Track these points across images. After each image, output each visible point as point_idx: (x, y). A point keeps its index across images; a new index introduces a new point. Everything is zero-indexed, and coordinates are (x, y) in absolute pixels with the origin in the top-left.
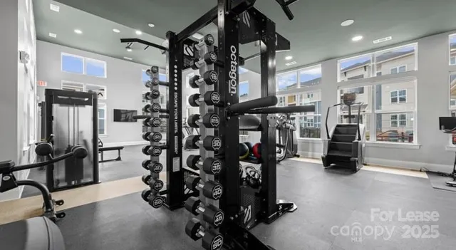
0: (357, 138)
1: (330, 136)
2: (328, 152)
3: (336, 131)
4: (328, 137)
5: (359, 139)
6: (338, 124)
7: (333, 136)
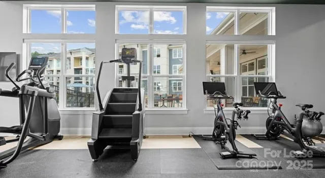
0: (138, 107)
1: (104, 106)
2: (99, 135)
3: (112, 98)
4: (101, 108)
5: (140, 109)
6: (115, 87)
7: (108, 106)
